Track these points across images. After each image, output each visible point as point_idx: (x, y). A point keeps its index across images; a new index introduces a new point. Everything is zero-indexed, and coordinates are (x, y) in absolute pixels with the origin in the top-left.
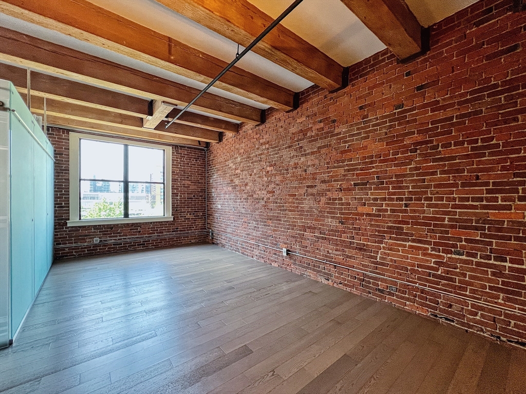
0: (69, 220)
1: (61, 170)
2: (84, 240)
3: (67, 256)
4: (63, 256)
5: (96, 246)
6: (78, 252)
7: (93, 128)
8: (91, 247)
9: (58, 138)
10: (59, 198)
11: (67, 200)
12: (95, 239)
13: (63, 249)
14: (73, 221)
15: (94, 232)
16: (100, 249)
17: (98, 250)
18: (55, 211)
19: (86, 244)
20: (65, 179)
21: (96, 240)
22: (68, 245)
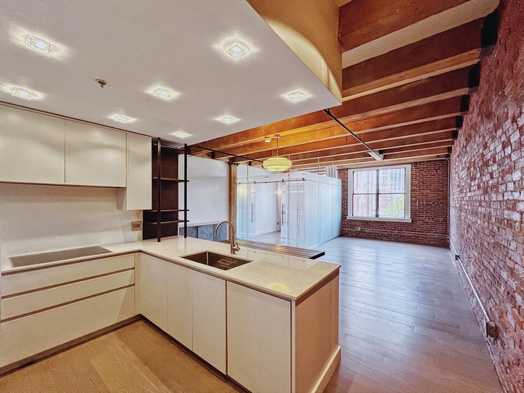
2: (354, 228)
5: (359, 232)
6: (351, 233)
9: (344, 174)
11: (347, 205)
13: (345, 231)
14: (349, 217)
15: (359, 224)
16: (361, 234)
19: (355, 230)
21: (359, 229)
22: (347, 229)
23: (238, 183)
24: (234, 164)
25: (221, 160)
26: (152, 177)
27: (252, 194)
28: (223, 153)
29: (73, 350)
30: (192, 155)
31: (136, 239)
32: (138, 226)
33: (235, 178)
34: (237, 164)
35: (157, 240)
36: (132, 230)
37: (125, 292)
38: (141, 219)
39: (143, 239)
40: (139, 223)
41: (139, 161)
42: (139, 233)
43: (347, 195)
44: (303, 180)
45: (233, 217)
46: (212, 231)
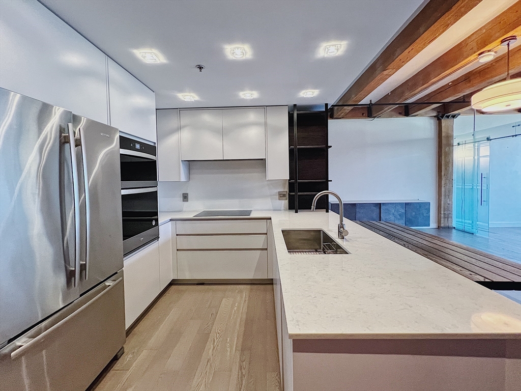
23: (455, 143)
24: (448, 117)
25: (421, 115)
26: (289, 147)
27: (481, 159)
28: (421, 104)
29: (229, 287)
30: (375, 117)
31: (283, 208)
32: (284, 196)
33: (450, 137)
34: (454, 116)
35: (294, 211)
36: (279, 200)
37: (259, 253)
38: (287, 189)
39: (289, 209)
40: (285, 193)
41: (277, 131)
42: (285, 203)
45: (445, 196)
46: (404, 211)
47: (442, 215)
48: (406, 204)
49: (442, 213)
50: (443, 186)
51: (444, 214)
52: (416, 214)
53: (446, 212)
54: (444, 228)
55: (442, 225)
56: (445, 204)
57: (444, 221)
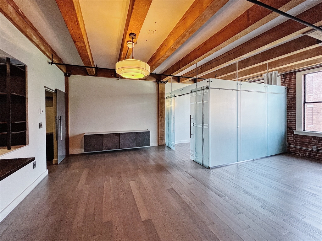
0: (295, 130)
1: (290, 98)
2: (305, 146)
3: (294, 153)
4: (292, 152)
5: (314, 152)
6: (301, 152)
7: (310, 65)
8: (311, 152)
9: (289, 79)
10: (290, 116)
11: (295, 117)
12: (313, 147)
13: (292, 148)
14: (299, 130)
15: (314, 141)
16: (318, 156)
17: (317, 156)
18: (288, 123)
19: (307, 149)
20: (293, 104)
22: (295, 146)
24: (162, 82)
33: (163, 94)
43: (295, 104)
44: (208, 88)
45: (161, 127)
46: (135, 137)
47: (160, 138)
48: (137, 133)
49: (160, 137)
50: (160, 121)
51: (161, 137)
52: (142, 139)
53: (162, 136)
54: (161, 145)
55: (160, 144)
56: (161, 132)
57: (161, 141)
